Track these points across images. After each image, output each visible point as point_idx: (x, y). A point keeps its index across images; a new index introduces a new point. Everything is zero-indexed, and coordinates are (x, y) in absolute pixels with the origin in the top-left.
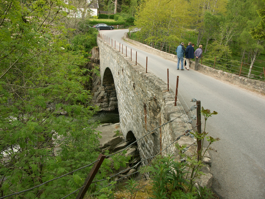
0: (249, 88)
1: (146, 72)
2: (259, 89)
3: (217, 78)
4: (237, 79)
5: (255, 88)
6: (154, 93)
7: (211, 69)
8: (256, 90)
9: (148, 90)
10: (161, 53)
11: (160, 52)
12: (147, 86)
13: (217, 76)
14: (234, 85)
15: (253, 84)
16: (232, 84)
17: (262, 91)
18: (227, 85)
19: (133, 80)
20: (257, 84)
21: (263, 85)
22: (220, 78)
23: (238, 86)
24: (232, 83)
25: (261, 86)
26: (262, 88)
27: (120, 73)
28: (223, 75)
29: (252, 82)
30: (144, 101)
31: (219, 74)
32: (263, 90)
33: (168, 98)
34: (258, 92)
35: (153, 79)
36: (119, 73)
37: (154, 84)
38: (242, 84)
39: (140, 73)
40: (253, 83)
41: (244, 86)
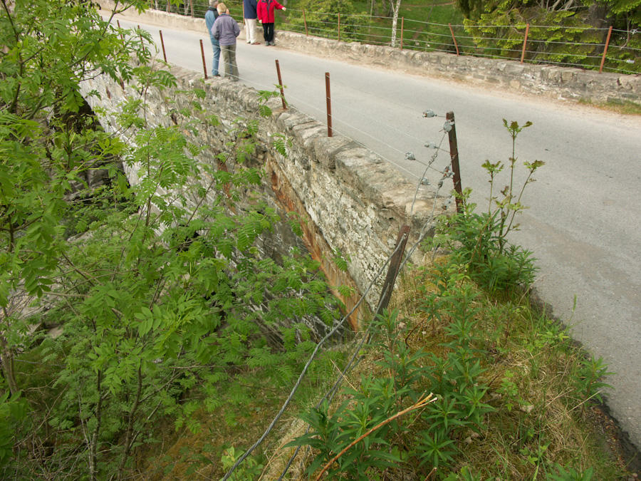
0: (428, 72)
1: (206, 76)
2: (449, 71)
3: (351, 60)
4: (397, 57)
5: (440, 70)
6: (242, 122)
7: (333, 43)
8: (443, 73)
9: (225, 117)
10: (196, 24)
11: (193, 21)
12: (220, 108)
13: (350, 58)
14: (394, 71)
15: (435, 63)
16: (389, 70)
17: (455, 74)
18: (379, 72)
19: (166, 103)
20: (443, 61)
21: (455, 62)
22: (358, 60)
23: (403, 72)
24: (389, 66)
25: (452, 65)
26: (453, 67)
27: (113, 94)
28: (364, 52)
29: (431, 59)
30: (214, 144)
31: (354, 51)
32: (457, 72)
33: (299, 124)
34: (447, 77)
35: (234, 90)
36: (108, 92)
37: (241, 102)
38: (410, 64)
39: (191, 82)
40: (435, 61)
41: (417, 69)
